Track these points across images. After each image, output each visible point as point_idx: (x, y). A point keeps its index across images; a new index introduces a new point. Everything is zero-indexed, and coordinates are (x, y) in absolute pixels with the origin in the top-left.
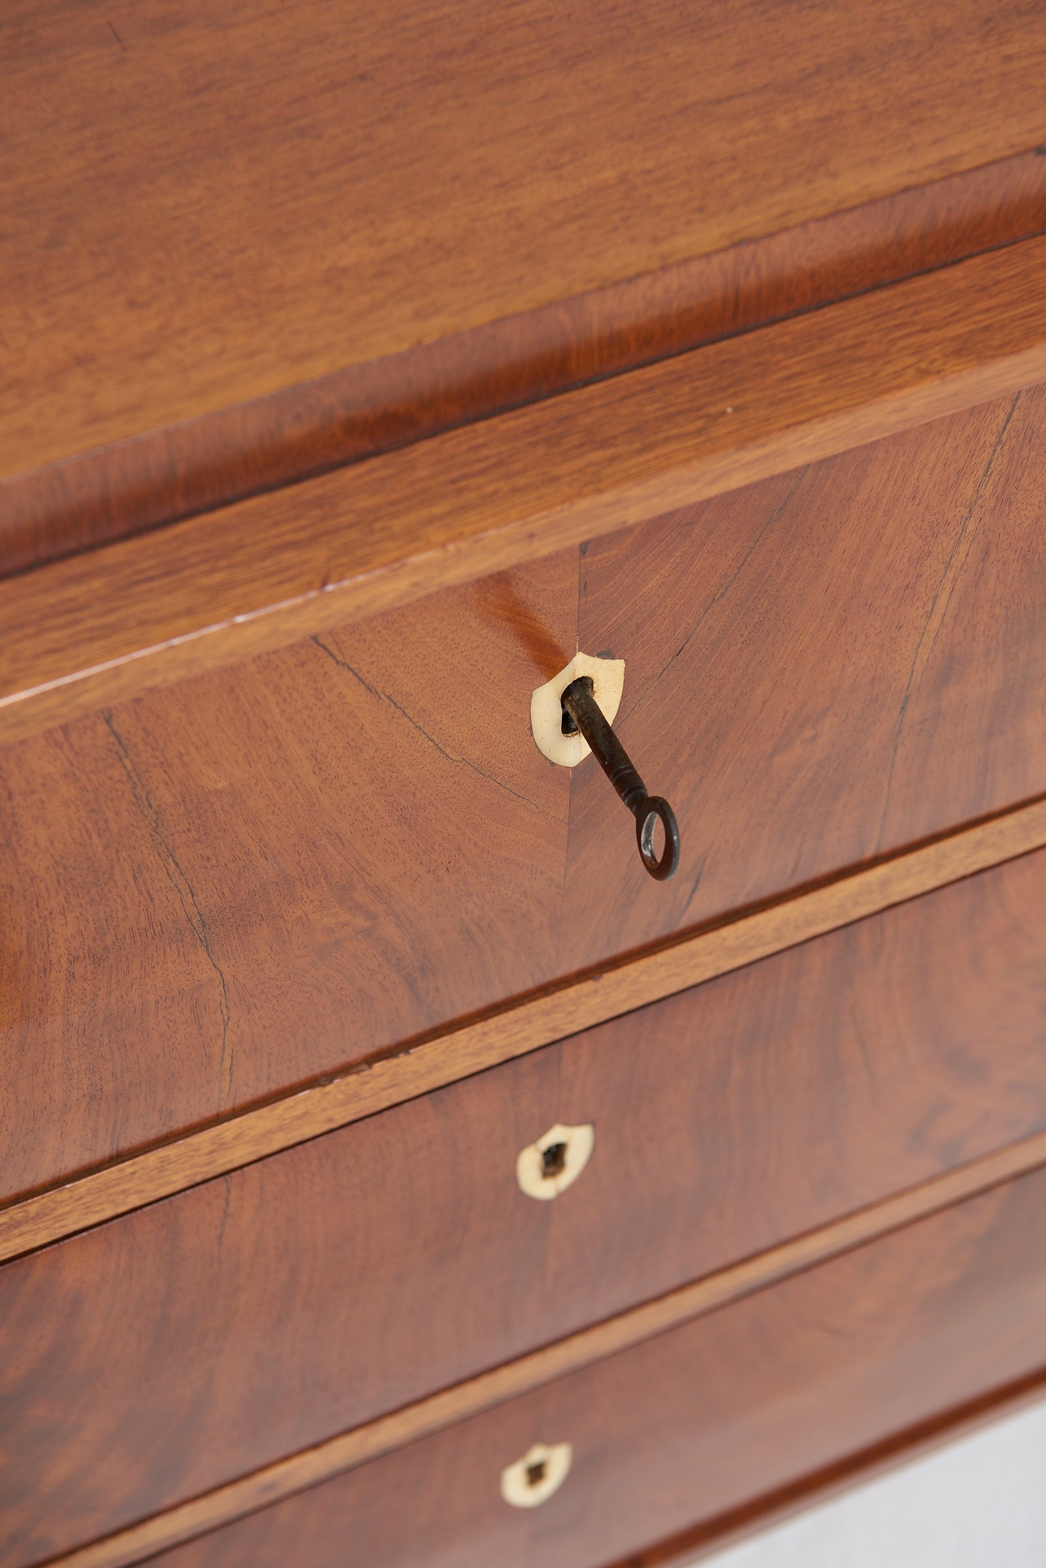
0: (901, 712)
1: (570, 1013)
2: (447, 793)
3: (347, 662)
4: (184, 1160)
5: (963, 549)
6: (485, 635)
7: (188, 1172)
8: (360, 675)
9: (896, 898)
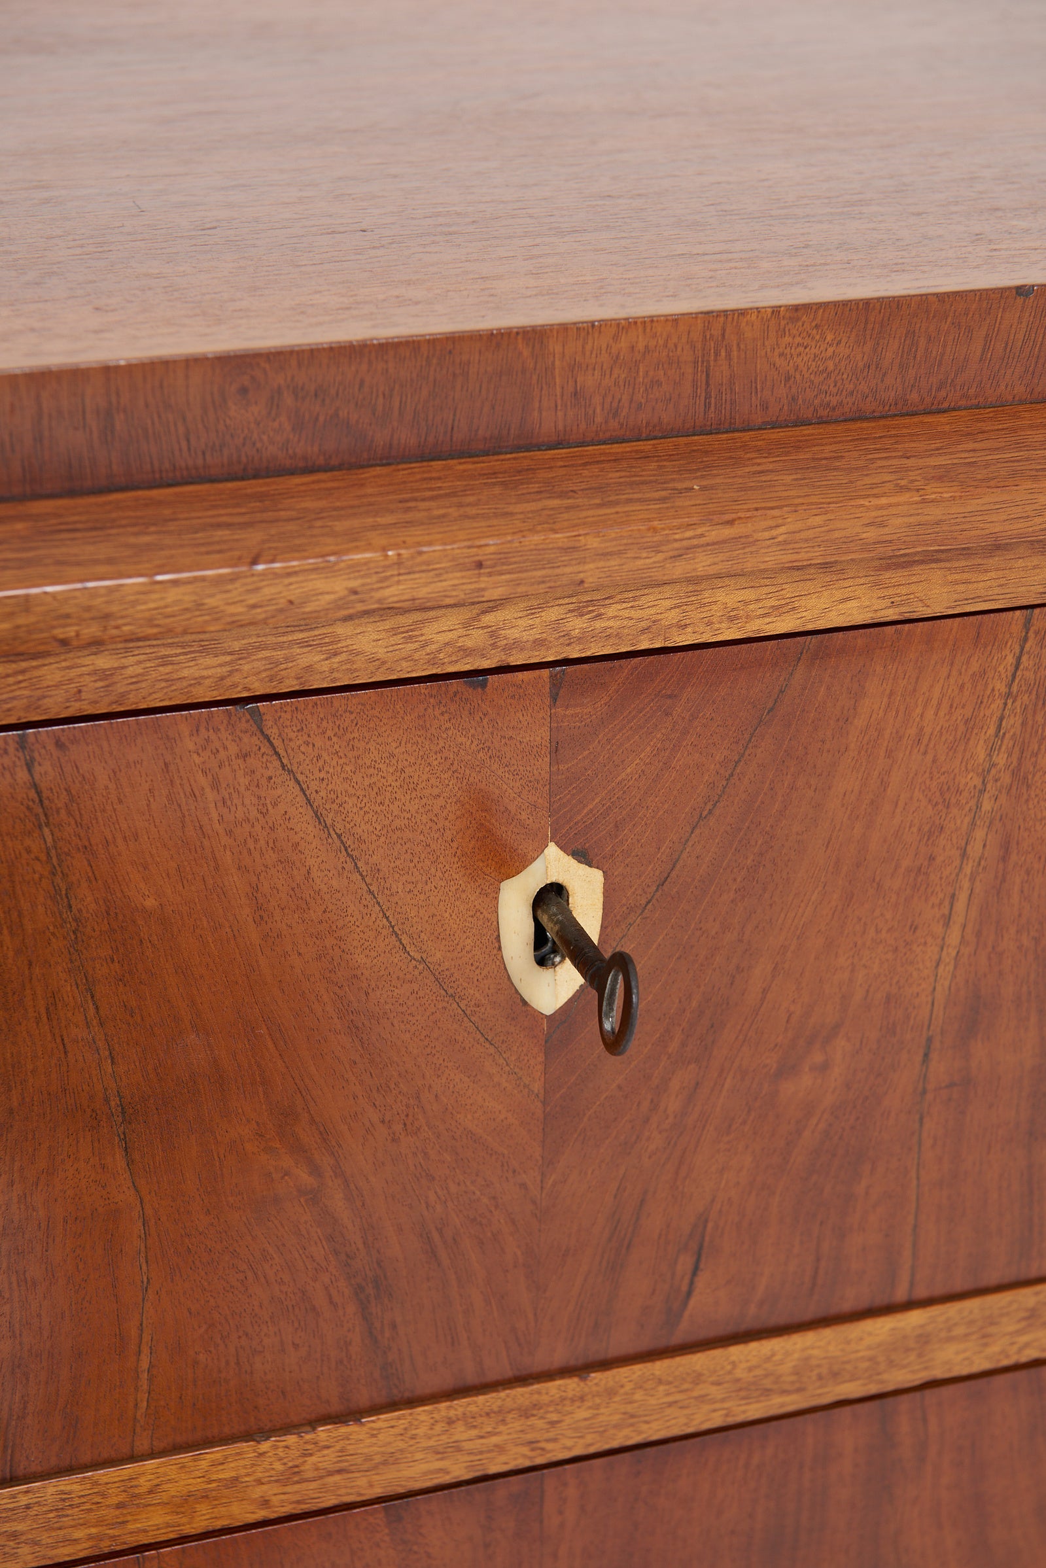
0: (924, 1061)
1: (553, 1424)
2: (405, 1006)
3: (295, 769)
4: (87, 1506)
5: (980, 834)
6: (447, 782)
7: (93, 1531)
8: (308, 793)
9: (939, 1373)
